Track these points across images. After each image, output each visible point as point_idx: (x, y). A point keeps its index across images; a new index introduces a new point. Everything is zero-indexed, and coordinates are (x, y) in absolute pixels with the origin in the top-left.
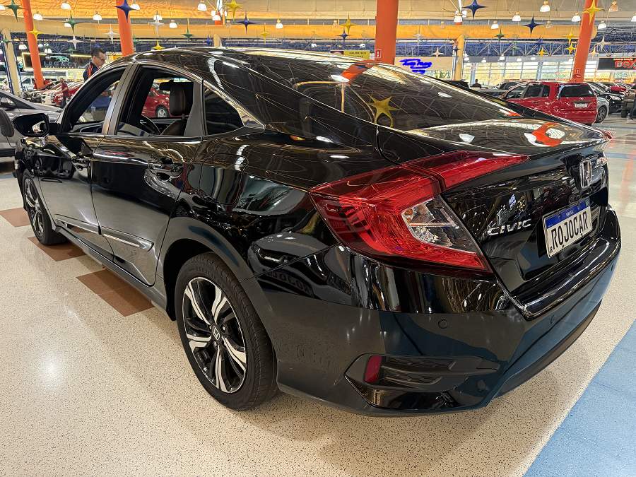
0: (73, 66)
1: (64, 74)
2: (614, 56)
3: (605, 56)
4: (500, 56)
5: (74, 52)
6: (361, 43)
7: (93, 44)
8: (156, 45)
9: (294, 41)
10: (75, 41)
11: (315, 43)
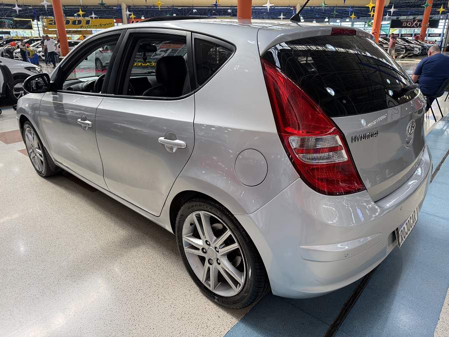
0: (16, 28)
1: (9, 33)
2: (402, 18)
3: (395, 18)
4: (325, 18)
5: (17, 17)
6: (229, 9)
7: (31, 10)
8: (79, 11)
9: (180, 8)
10: (17, 8)
11: (195, 9)
